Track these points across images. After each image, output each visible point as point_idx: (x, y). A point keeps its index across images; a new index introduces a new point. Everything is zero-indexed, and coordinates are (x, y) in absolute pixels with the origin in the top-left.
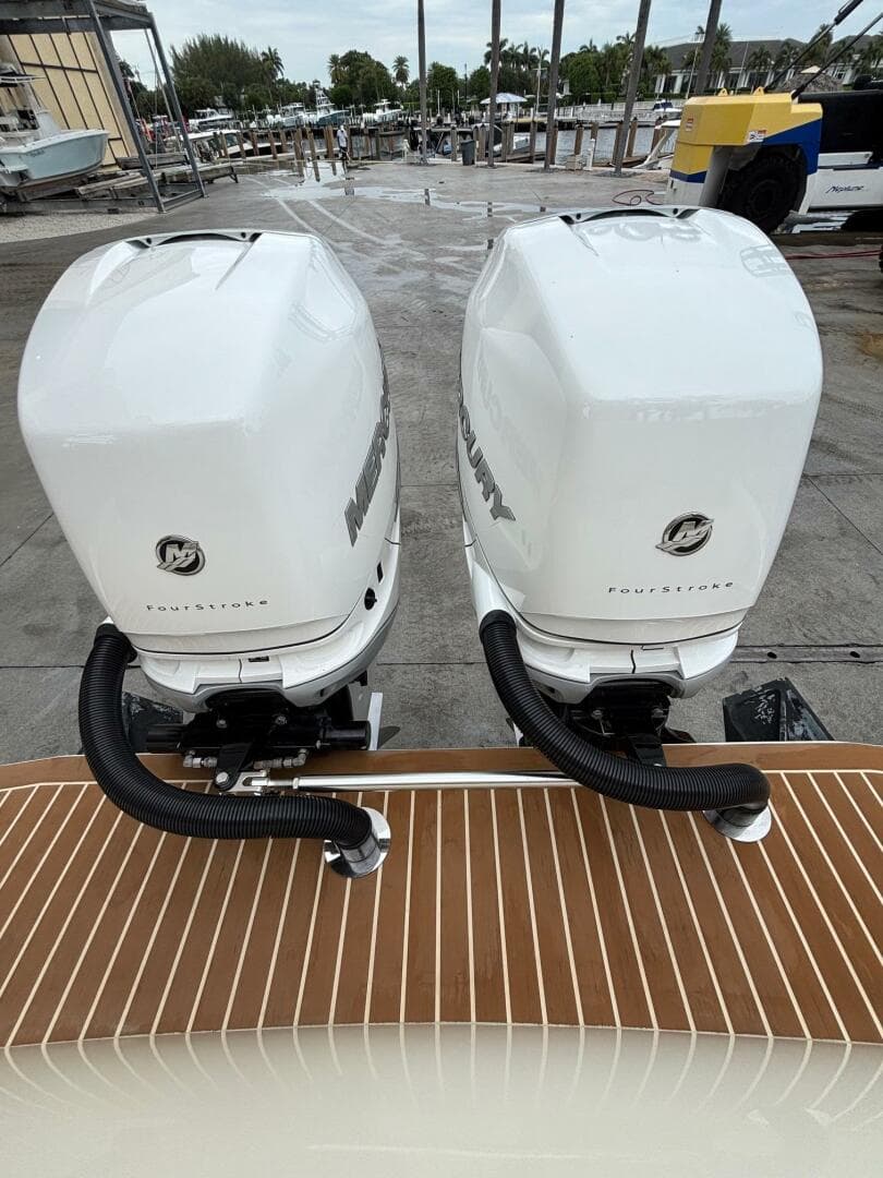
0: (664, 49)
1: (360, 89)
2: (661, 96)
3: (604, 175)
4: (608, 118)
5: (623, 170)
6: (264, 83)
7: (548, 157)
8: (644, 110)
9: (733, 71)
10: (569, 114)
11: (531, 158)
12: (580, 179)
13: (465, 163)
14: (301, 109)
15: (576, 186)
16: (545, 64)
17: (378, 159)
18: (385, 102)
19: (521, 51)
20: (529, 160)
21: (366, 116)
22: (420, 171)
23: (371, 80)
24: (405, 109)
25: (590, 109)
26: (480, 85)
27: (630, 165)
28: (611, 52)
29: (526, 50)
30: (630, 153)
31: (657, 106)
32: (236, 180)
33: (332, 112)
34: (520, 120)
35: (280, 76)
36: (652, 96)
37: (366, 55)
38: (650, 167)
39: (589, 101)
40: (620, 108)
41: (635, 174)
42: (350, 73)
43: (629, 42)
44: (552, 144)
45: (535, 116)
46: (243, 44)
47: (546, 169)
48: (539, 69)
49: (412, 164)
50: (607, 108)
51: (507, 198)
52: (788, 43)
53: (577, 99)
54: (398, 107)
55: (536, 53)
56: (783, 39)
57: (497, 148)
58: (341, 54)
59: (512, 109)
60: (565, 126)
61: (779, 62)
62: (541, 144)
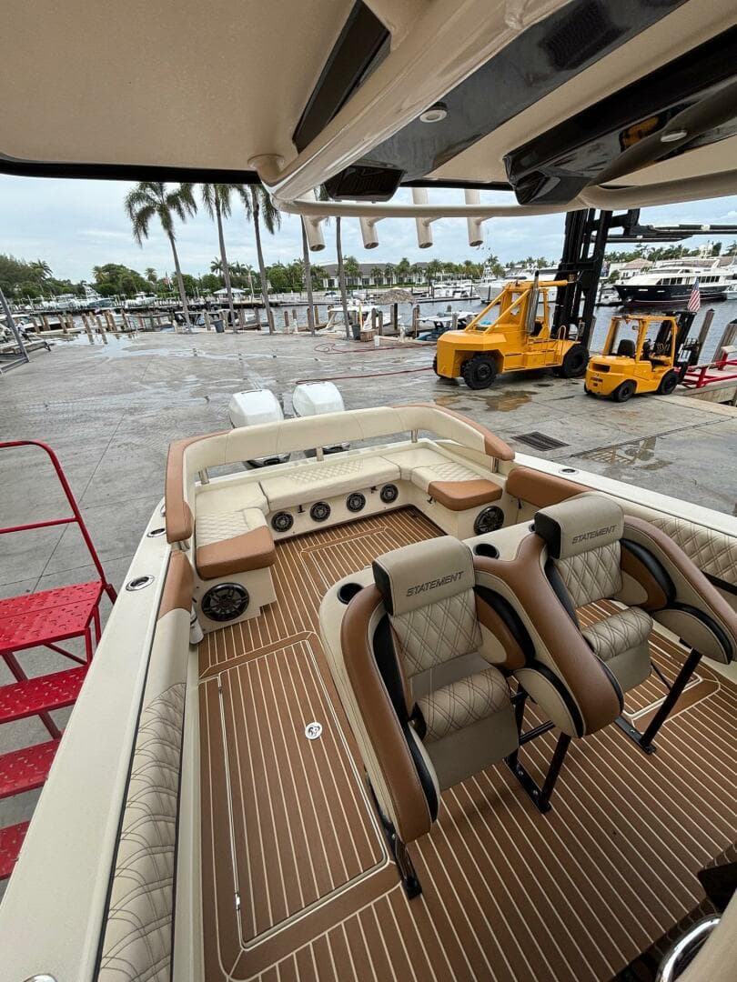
0: (322, 267)
1: (121, 286)
2: (328, 289)
3: (306, 336)
4: (299, 300)
5: (317, 332)
6: (35, 281)
7: (270, 324)
8: (318, 296)
9: (364, 277)
10: (275, 298)
11: (259, 326)
12: (294, 339)
13: (218, 331)
14: (72, 298)
15: (291, 343)
16: (253, 273)
17: (153, 330)
18: (142, 293)
19: (235, 266)
20: (258, 328)
21: (128, 301)
22: (188, 337)
23: (129, 282)
24: (159, 296)
25: (286, 295)
26: (211, 284)
27: (318, 329)
28: (292, 269)
29: (238, 265)
30: (317, 322)
31: (327, 294)
32: (49, 349)
33: (100, 299)
34: (243, 302)
35: (48, 276)
36: (323, 289)
37: (122, 266)
38: (330, 329)
39: (285, 291)
40: (305, 295)
41: (322, 335)
42: (111, 276)
43: (301, 263)
44: (270, 315)
45: (251, 300)
46: (11, 256)
47: (271, 334)
48: (250, 276)
49: (181, 333)
50: (297, 295)
51: (253, 351)
52: (388, 265)
53: (277, 290)
54: (153, 296)
55: (245, 267)
56: (385, 263)
57: (237, 321)
58: (101, 265)
59: (236, 296)
60: (276, 305)
61: (387, 273)
62: (264, 318)
